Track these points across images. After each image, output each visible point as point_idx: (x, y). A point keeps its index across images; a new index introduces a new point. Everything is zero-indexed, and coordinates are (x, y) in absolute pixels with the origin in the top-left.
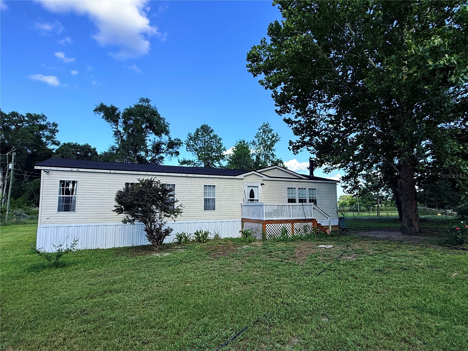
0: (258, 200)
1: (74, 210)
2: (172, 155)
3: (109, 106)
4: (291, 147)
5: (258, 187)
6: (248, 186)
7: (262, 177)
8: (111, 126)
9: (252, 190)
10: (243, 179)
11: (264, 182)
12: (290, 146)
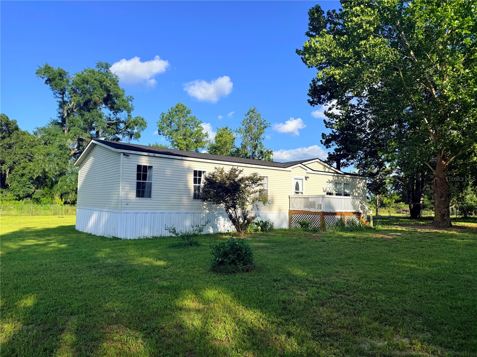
0: (302, 193)
1: (150, 196)
2: (131, 137)
3: (55, 68)
4: (324, 141)
5: (302, 180)
6: (295, 179)
7: (306, 170)
8: (54, 94)
9: (297, 183)
10: (290, 171)
11: (309, 175)
12: (322, 140)
